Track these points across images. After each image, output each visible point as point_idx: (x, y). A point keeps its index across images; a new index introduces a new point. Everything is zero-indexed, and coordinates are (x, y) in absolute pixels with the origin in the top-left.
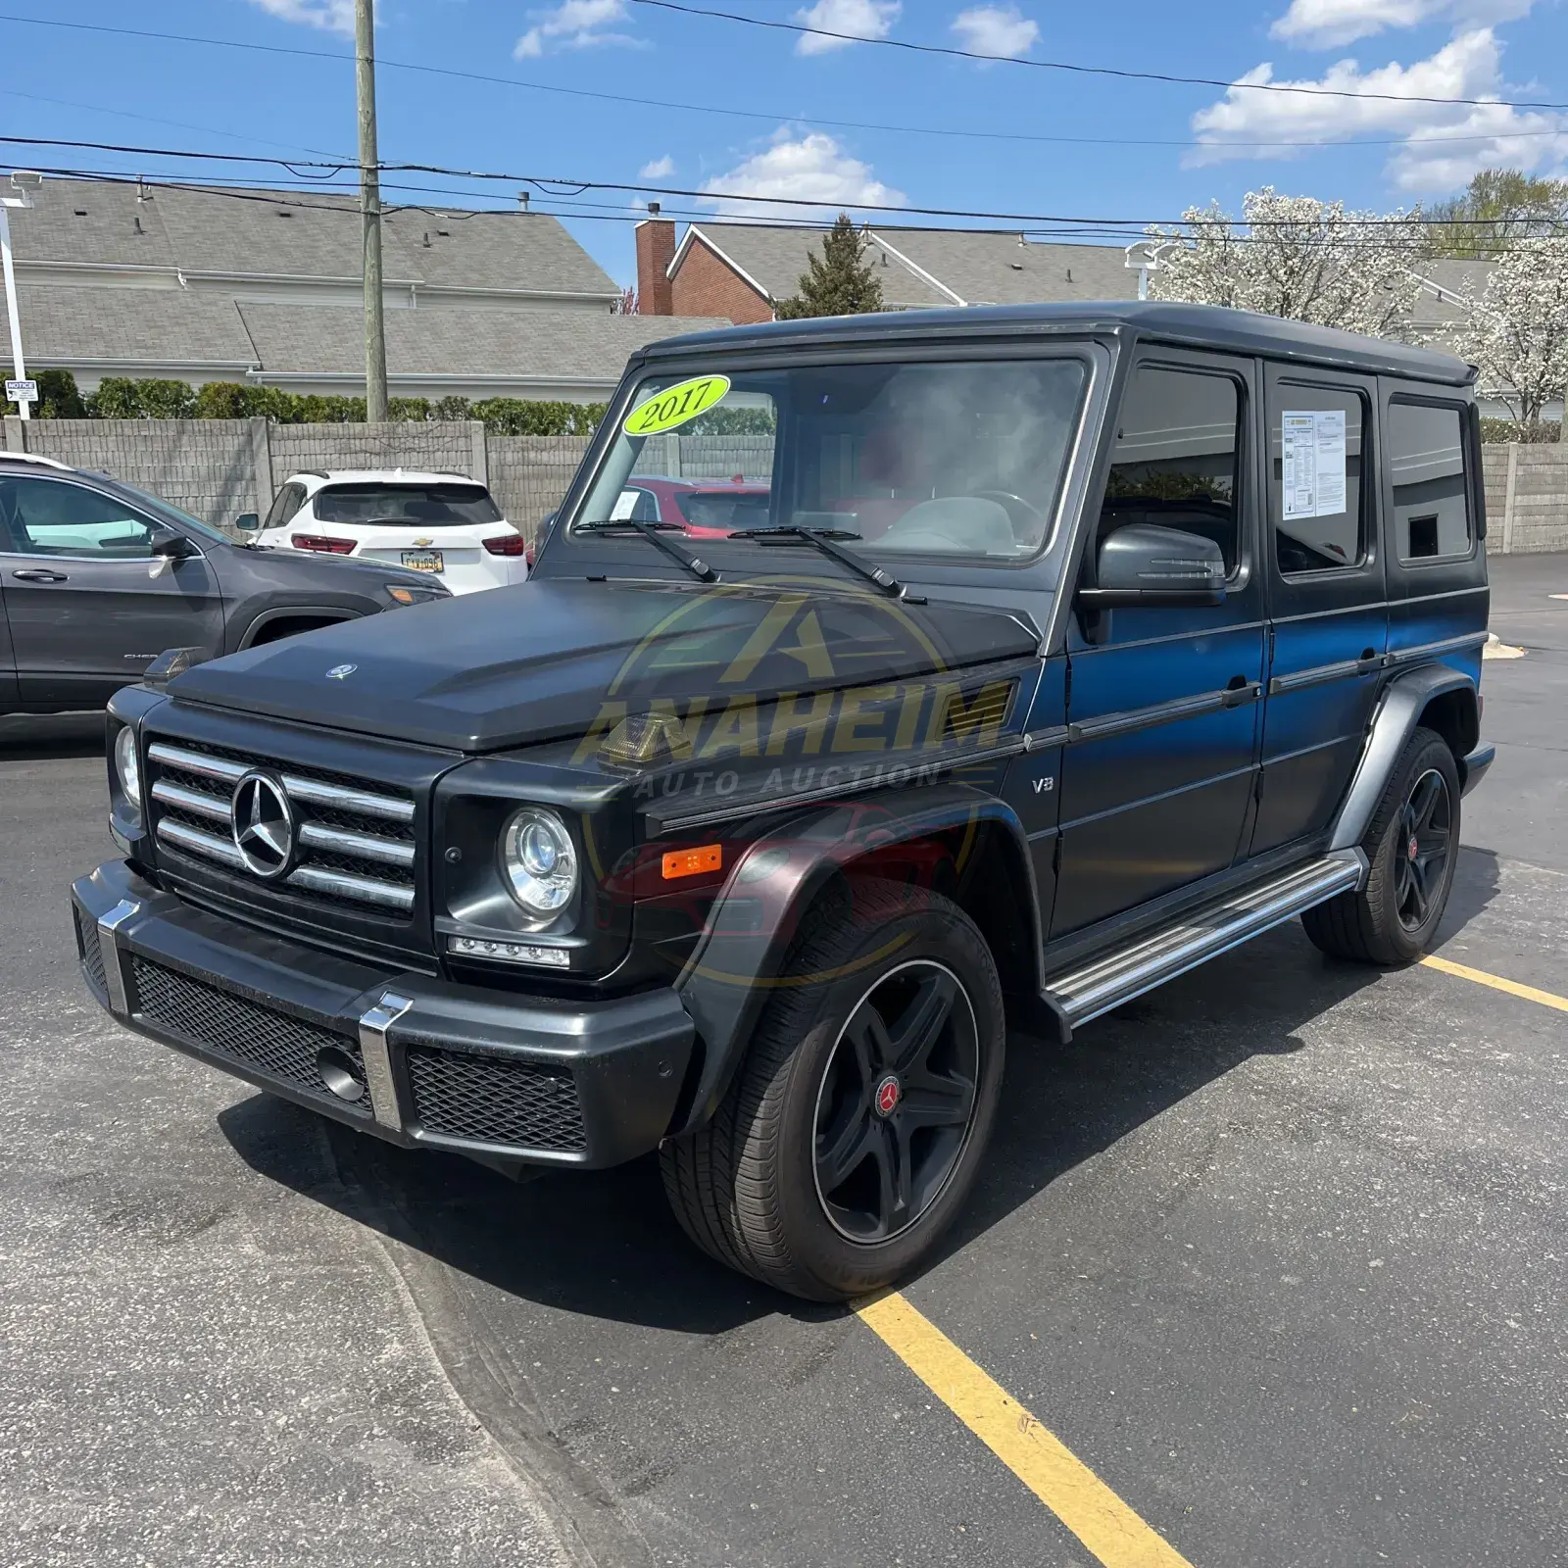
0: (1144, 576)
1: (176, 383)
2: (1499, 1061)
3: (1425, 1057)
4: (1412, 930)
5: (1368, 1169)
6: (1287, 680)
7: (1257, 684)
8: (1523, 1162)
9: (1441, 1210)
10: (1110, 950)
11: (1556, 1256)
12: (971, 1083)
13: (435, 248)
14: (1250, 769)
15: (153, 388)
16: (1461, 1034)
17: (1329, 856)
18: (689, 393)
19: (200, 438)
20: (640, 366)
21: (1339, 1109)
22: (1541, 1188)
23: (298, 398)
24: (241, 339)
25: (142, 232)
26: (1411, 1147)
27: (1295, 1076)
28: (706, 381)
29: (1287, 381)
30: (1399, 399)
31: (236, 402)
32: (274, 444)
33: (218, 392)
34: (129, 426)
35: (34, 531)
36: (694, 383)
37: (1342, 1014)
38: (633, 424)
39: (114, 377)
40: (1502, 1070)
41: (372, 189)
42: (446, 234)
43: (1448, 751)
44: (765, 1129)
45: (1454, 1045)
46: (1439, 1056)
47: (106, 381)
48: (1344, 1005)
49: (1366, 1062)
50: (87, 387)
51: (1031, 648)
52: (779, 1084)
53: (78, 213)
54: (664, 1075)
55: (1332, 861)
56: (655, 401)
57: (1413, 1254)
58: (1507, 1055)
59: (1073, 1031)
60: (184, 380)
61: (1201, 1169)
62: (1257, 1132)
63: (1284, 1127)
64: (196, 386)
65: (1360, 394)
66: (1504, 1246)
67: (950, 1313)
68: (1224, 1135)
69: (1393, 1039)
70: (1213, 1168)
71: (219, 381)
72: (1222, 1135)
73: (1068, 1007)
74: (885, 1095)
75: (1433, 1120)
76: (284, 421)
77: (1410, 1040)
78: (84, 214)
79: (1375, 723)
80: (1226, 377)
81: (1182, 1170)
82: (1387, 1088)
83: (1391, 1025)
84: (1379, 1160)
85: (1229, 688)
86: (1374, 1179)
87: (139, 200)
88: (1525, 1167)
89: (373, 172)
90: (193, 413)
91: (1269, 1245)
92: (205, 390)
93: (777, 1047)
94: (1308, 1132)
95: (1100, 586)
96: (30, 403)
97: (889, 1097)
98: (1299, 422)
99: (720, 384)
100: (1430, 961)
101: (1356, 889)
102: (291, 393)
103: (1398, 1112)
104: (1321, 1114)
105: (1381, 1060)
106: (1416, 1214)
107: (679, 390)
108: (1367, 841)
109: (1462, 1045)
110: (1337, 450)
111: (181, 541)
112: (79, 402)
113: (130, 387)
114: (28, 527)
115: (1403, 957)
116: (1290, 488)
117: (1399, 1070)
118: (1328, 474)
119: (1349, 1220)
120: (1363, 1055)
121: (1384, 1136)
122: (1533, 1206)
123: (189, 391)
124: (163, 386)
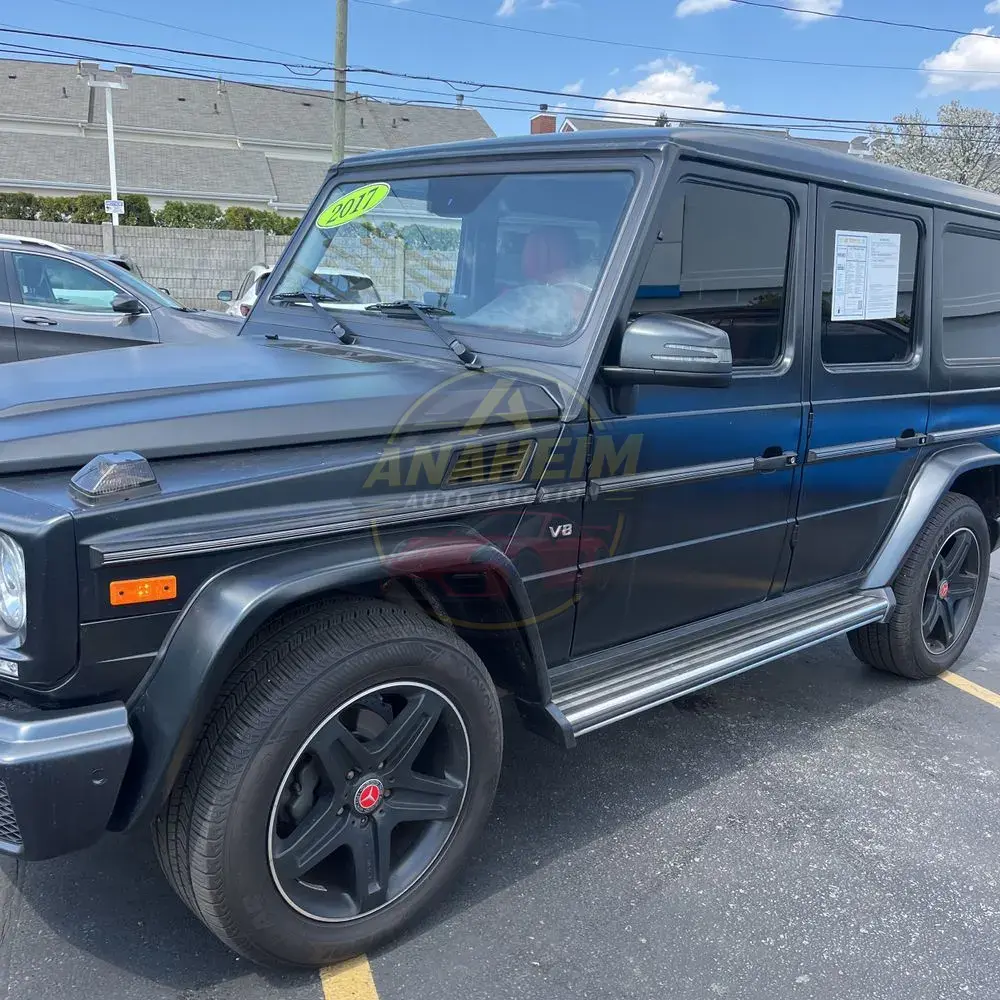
0: (658, 357)
1: (211, 206)
2: (980, 778)
3: (918, 767)
4: (936, 653)
5: (830, 875)
6: (823, 452)
7: (793, 454)
8: (971, 882)
9: (881, 927)
10: (640, 665)
11: (970, 989)
12: (460, 783)
13: (400, 129)
14: (785, 522)
15: (197, 209)
16: (955, 748)
17: (863, 593)
18: (362, 197)
19: (222, 242)
20: (335, 176)
21: (827, 811)
22: (979, 912)
23: (288, 219)
24: (267, 181)
25: (218, 113)
26: (876, 857)
27: (801, 775)
28: (374, 187)
29: (839, 205)
30: (953, 229)
31: (248, 220)
32: (269, 248)
33: (237, 212)
34: (179, 233)
35: (57, 293)
36: (367, 189)
37: (863, 721)
38: (324, 220)
39: (173, 201)
40: (981, 787)
41: (341, 83)
42: (407, 120)
43: (981, 514)
44: (212, 832)
45: (947, 759)
46: (930, 768)
47: (168, 203)
48: (867, 712)
49: (866, 768)
50: (156, 207)
51: (556, 415)
52: (228, 793)
53: (180, 100)
54: (97, 782)
55: (865, 597)
56: (339, 203)
57: (841, 972)
58: (989, 772)
59: (577, 738)
60: (217, 204)
61: (687, 859)
62: (749, 827)
63: (774, 824)
64: (224, 208)
65: (916, 222)
66: (926, 973)
67: (403, 991)
68: (720, 828)
69: (897, 748)
70: (697, 860)
71: (238, 205)
72: (718, 827)
73: (572, 718)
74: (366, 794)
75: (905, 831)
76: (278, 234)
77: (911, 750)
78: (184, 100)
79: (913, 488)
80: (779, 197)
81: (670, 859)
82: (876, 795)
83: (900, 734)
84: (844, 867)
85: (764, 457)
86: (832, 886)
87: (219, 92)
88: (971, 889)
89: (343, 72)
90: (222, 226)
91: (713, 947)
92: (229, 211)
93: (229, 759)
94: (793, 830)
95: (622, 364)
96: (120, 215)
97: (370, 796)
98: (851, 240)
99: (383, 189)
100: (951, 678)
101: (882, 621)
102: (284, 216)
103: (876, 817)
104: (810, 814)
105: (880, 766)
106: (857, 928)
107: (356, 194)
108: (895, 583)
109: (953, 758)
110: (893, 266)
111: (135, 303)
112: (151, 217)
113: (182, 207)
114: (54, 290)
115: (929, 674)
116: (840, 294)
117: (892, 777)
118: (880, 285)
119: (795, 928)
120: (866, 760)
121: (857, 842)
122: (965, 932)
123: (219, 211)
124: (202, 208)
